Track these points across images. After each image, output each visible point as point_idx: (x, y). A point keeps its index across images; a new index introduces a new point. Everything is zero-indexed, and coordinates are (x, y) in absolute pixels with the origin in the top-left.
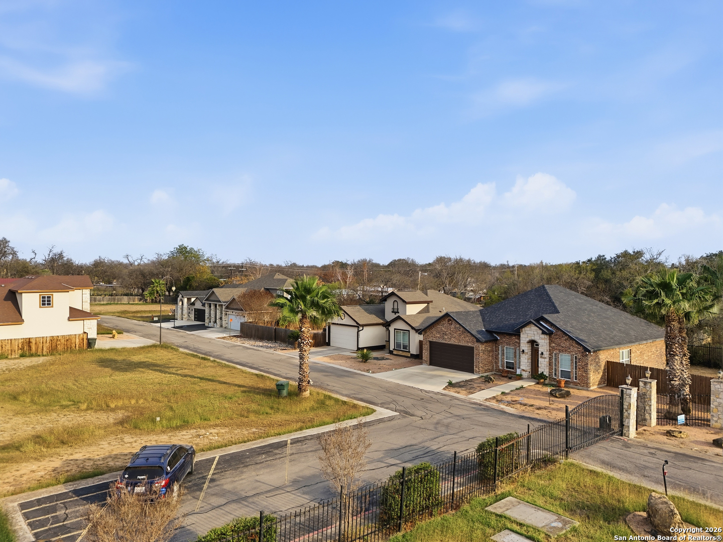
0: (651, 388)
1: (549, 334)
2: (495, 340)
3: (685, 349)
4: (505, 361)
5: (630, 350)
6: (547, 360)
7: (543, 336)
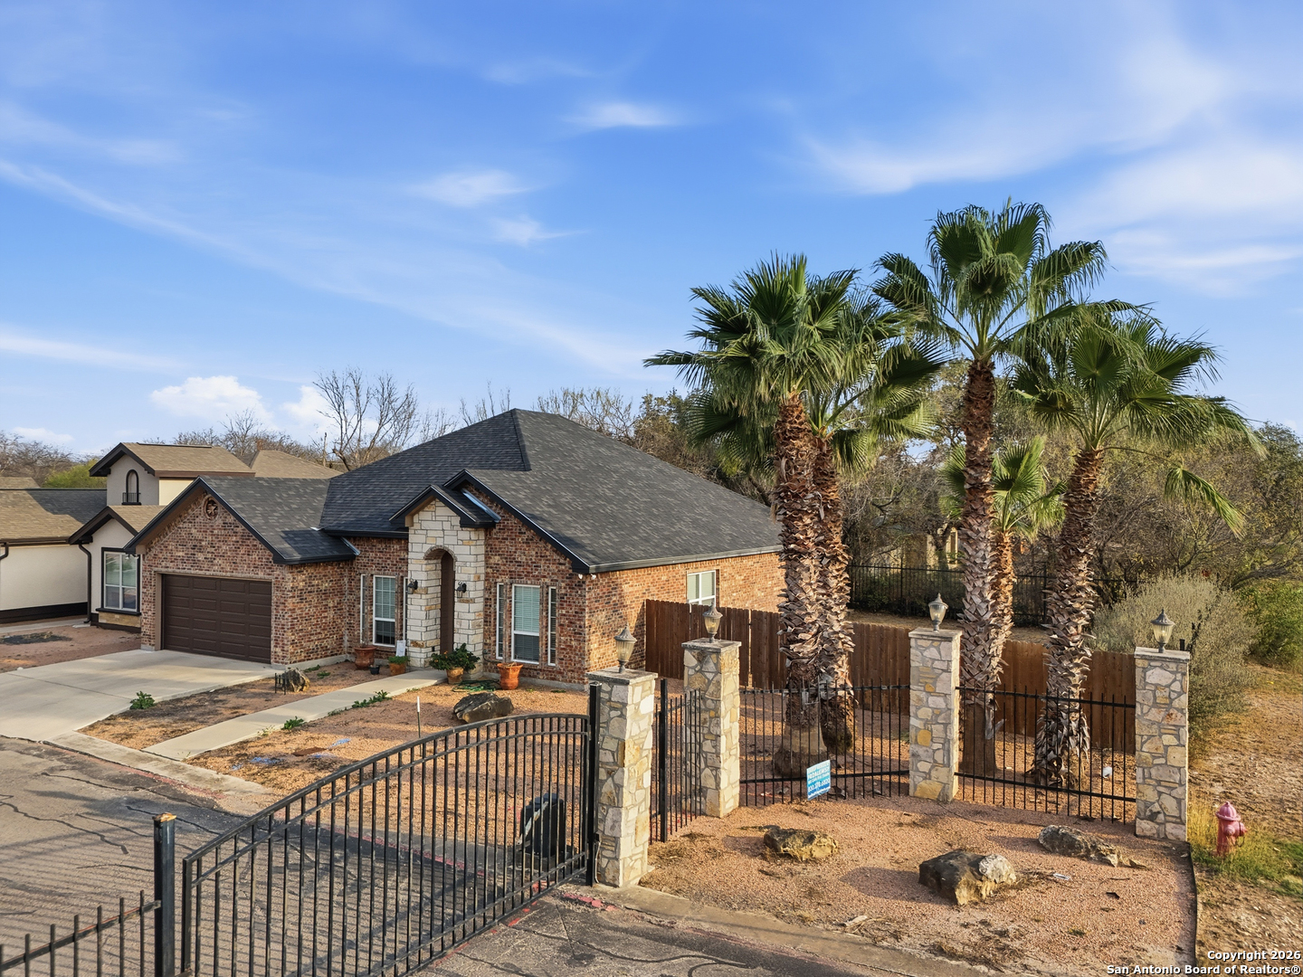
0: (718, 672)
1: (485, 525)
2: (349, 559)
3: (837, 539)
4: (375, 619)
5: (718, 571)
6: (479, 606)
7: (466, 534)
